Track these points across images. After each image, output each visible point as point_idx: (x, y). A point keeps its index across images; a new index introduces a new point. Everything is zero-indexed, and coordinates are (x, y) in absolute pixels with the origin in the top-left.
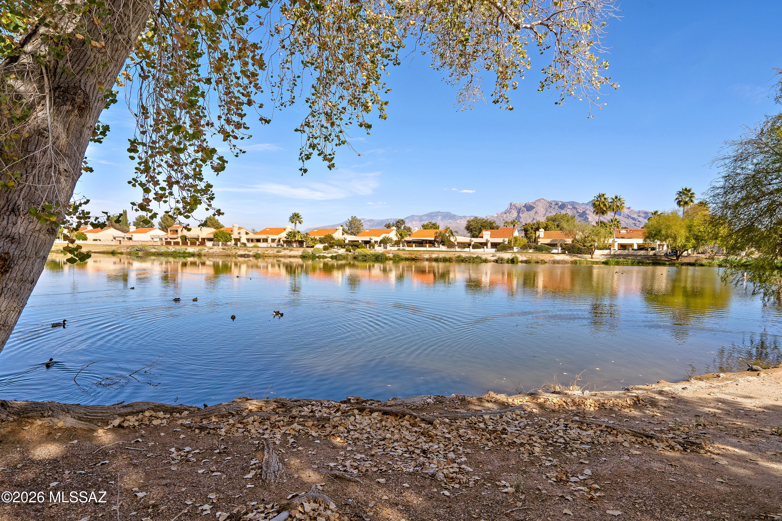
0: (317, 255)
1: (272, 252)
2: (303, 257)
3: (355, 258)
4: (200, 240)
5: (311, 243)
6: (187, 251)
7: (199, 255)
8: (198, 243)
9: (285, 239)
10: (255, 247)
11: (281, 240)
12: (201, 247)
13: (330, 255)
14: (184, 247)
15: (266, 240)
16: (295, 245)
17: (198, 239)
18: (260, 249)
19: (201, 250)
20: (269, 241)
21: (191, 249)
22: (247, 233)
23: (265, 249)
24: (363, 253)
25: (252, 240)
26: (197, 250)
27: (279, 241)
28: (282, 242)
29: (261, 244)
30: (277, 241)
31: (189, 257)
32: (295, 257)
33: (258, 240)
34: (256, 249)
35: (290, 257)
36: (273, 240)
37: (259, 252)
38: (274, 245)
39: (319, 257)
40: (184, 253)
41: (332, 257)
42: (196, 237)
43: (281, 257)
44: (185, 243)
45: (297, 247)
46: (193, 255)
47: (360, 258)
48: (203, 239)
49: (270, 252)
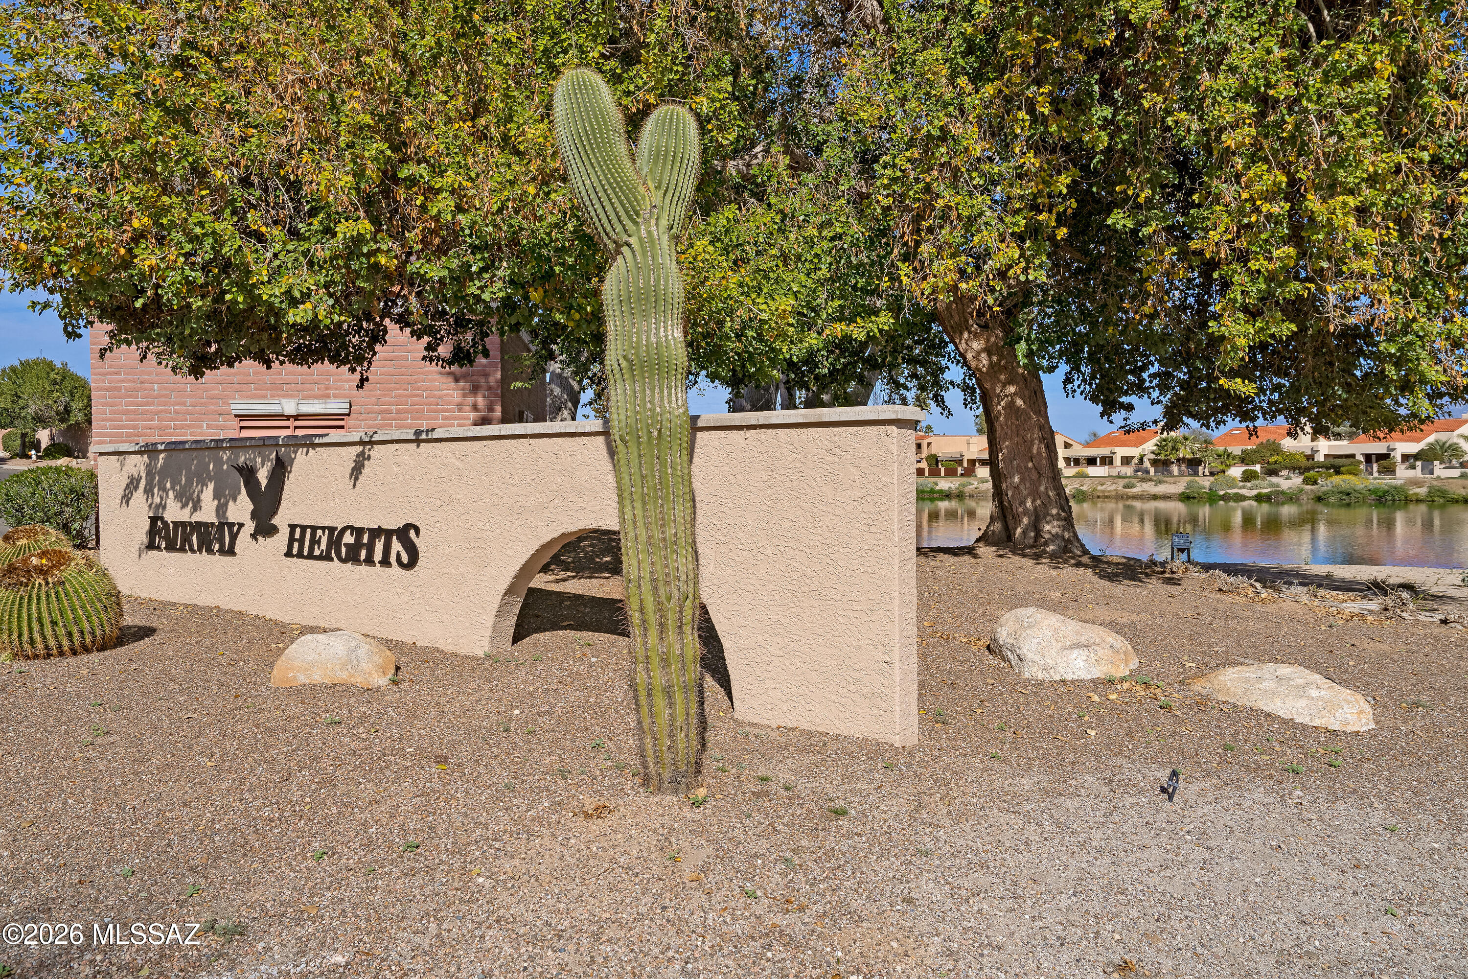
0: (1222, 493)
1: (1113, 487)
2: (1185, 498)
3: (1319, 499)
4: (965, 465)
5: (1217, 465)
6: (937, 488)
7: (960, 496)
8: (960, 470)
9: (1153, 457)
10: (1079, 476)
11: (1145, 459)
12: (964, 480)
13: (1254, 492)
14: (932, 480)
15: (1107, 461)
16: (1175, 469)
17: (960, 462)
18: (1086, 480)
19: (964, 485)
20: (1118, 461)
21: (944, 484)
22: (1067, 446)
23: (1097, 481)
24: (1344, 486)
25: (1077, 462)
26: (958, 483)
27: (1141, 460)
28: (1147, 464)
29: (1092, 471)
30: (1135, 461)
31: (941, 499)
32: (1166, 497)
33: (1091, 461)
34: (1078, 480)
35: (1155, 497)
36: (1126, 460)
37: (1085, 488)
38: (1128, 470)
39: (1226, 498)
40: (932, 491)
41: (1259, 498)
42: (957, 457)
43: (1134, 497)
44: (935, 472)
45: (1181, 474)
46: (947, 495)
47: (1332, 499)
48: (972, 462)
49: (1110, 487)
